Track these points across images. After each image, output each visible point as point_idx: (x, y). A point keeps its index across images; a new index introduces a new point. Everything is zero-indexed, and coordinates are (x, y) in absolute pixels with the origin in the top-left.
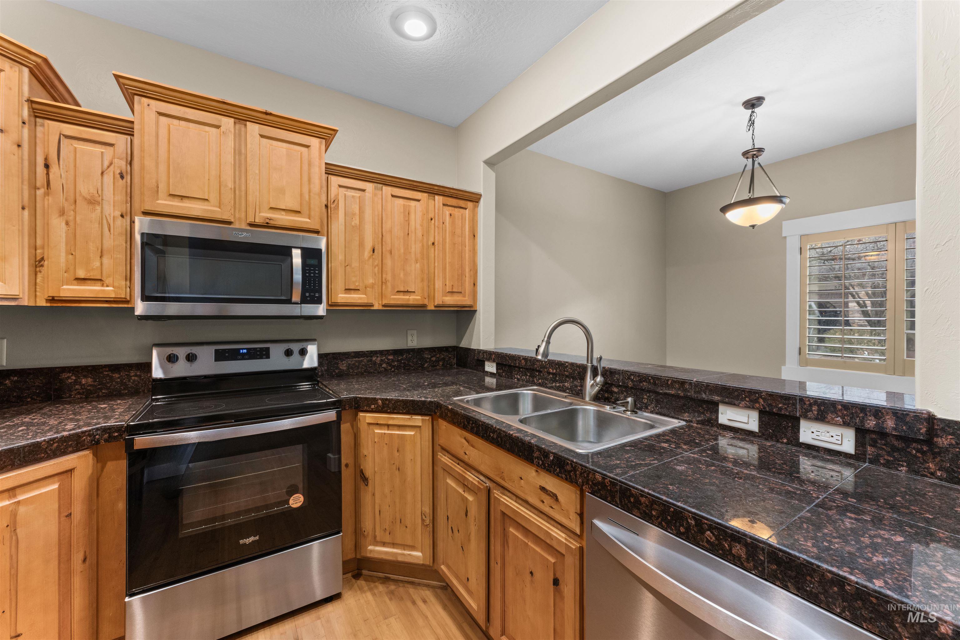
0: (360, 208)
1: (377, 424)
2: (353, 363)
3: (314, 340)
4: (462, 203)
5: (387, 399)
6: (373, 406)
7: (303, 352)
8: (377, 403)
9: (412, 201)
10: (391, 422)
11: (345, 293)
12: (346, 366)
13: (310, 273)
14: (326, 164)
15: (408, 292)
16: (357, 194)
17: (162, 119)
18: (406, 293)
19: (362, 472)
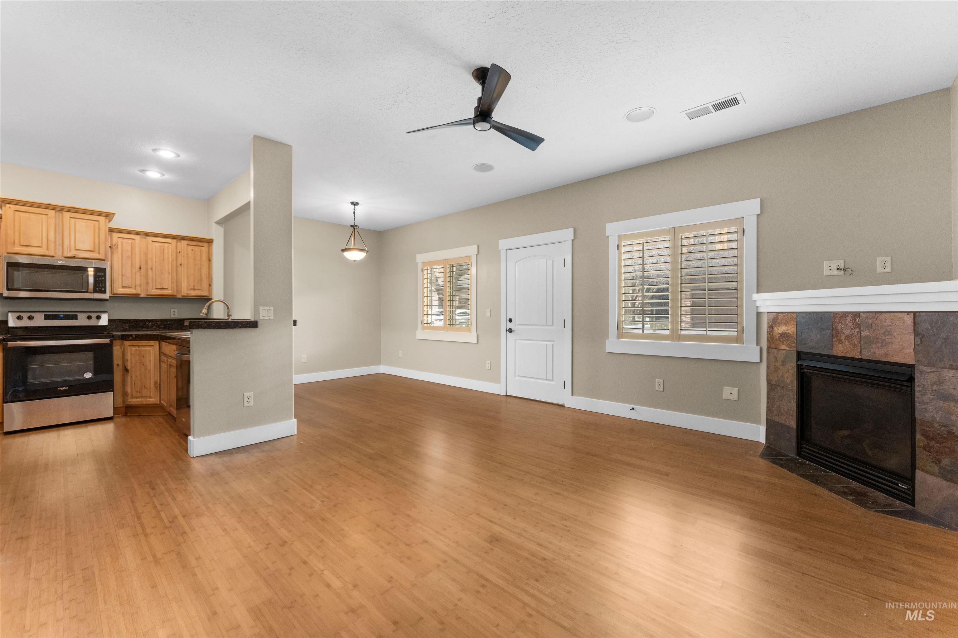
0: (132, 248)
1: (133, 346)
2: (133, 325)
3: (107, 312)
4: (200, 244)
5: (137, 335)
6: (130, 338)
7: (99, 318)
8: (132, 337)
9: (166, 244)
10: (140, 344)
11: (122, 289)
12: (128, 326)
13: (99, 279)
14: (109, 228)
15: (163, 288)
16: (130, 241)
17: (17, 213)
18: (161, 289)
19: (125, 367)
